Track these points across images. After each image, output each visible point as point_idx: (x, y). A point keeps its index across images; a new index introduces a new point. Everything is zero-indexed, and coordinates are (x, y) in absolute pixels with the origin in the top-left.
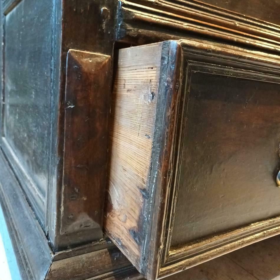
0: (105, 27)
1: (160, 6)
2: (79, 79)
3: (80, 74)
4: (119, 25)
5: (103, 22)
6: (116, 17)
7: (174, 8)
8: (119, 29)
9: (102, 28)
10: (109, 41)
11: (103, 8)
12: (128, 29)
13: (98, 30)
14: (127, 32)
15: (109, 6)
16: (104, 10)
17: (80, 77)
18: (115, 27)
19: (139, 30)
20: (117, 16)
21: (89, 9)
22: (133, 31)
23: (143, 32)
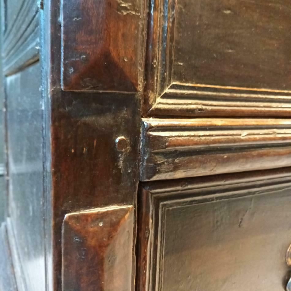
0: (122, 165)
1: (205, 112)
2: (83, 257)
3: (84, 250)
4: (145, 158)
5: (120, 158)
6: (140, 146)
7: (226, 110)
8: (145, 164)
9: (118, 166)
10: (129, 184)
11: (119, 138)
12: (158, 162)
13: (112, 171)
14: (157, 168)
15: (127, 133)
16: (121, 141)
17: (84, 254)
18: (138, 161)
19: (176, 160)
20: (141, 143)
21: (96, 145)
22: (166, 164)
23: (183, 161)
